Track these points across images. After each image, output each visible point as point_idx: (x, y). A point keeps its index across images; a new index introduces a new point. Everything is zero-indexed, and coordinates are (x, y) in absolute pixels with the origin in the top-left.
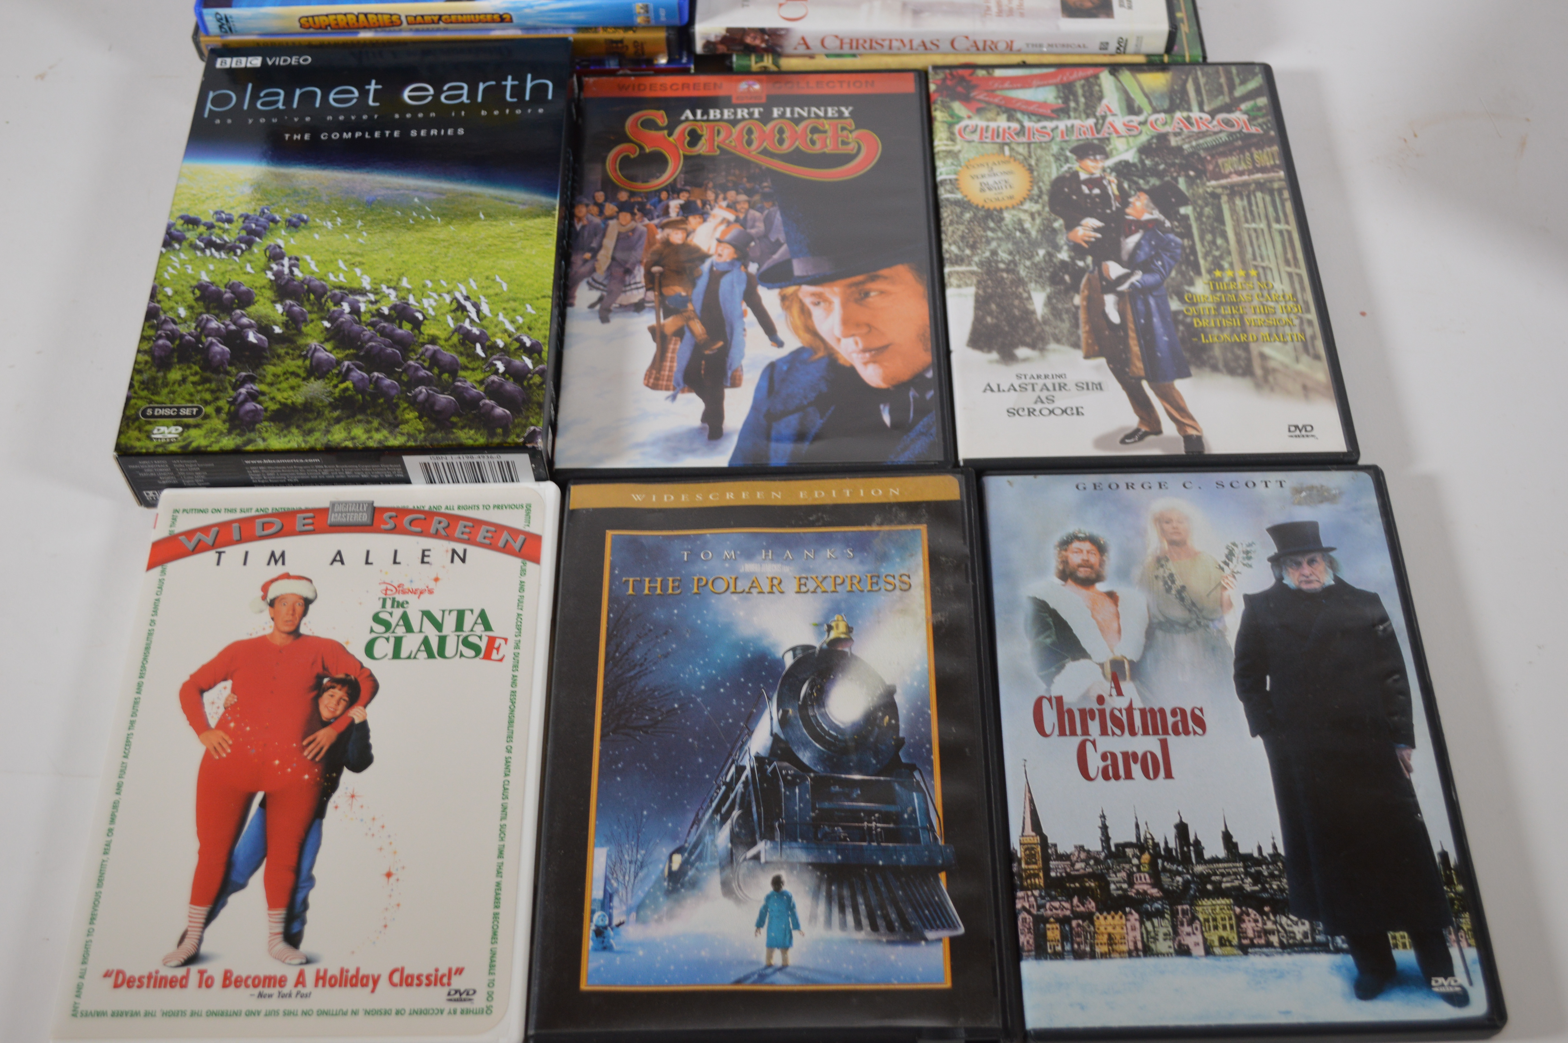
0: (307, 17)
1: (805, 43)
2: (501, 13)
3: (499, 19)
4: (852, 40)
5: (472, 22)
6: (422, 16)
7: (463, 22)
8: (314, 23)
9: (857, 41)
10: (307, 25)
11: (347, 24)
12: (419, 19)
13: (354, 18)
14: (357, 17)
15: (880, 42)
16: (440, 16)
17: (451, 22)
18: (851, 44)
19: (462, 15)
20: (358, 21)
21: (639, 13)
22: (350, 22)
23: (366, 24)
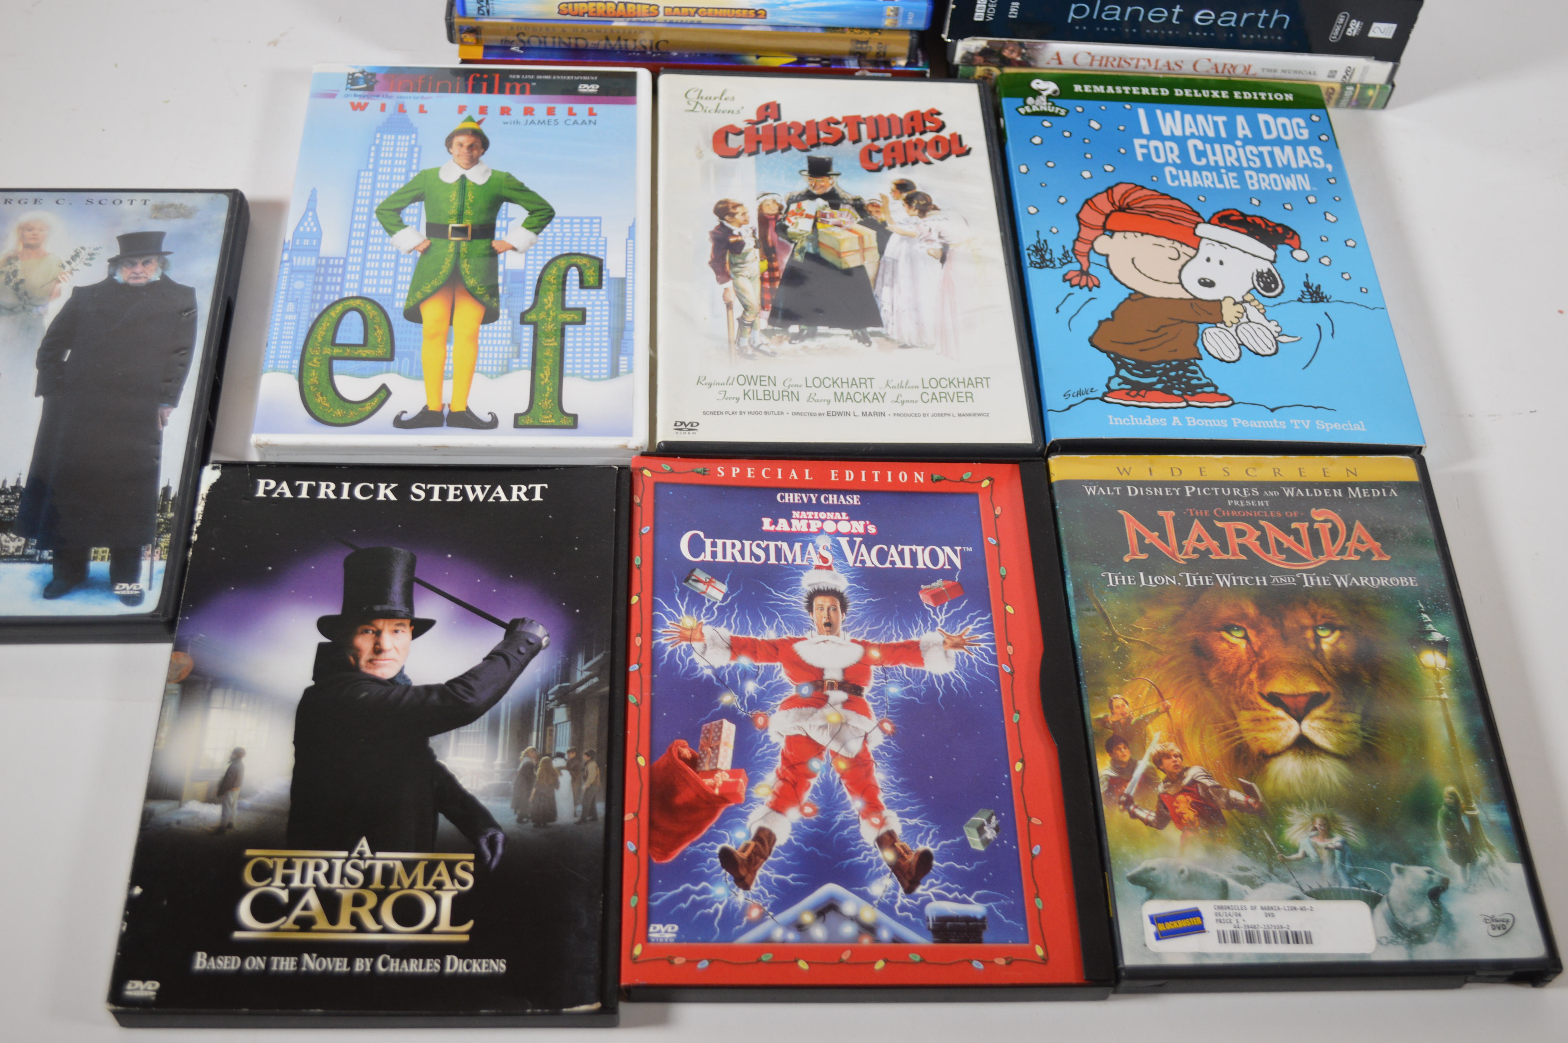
0: (567, 3)
1: (1059, 59)
2: (757, 9)
3: (753, 15)
4: (1102, 58)
5: (727, 17)
6: (680, 8)
7: (718, 16)
8: (573, 10)
9: (1108, 58)
10: (566, 11)
11: (606, 12)
12: (677, 10)
13: (613, 6)
14: (617, 5)
15: (1128, 60)
16: (698, 9)
17: (707, 16)
18: (1101, 61)
19: (719, 9)
20: (616, 10)
21: (889, 16)
22: (609, 10)
23: (623, 13)
